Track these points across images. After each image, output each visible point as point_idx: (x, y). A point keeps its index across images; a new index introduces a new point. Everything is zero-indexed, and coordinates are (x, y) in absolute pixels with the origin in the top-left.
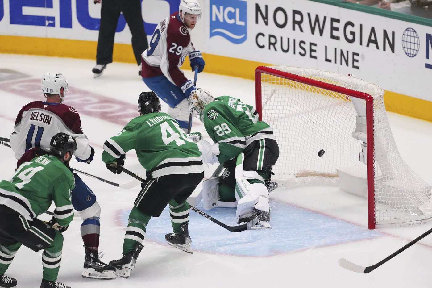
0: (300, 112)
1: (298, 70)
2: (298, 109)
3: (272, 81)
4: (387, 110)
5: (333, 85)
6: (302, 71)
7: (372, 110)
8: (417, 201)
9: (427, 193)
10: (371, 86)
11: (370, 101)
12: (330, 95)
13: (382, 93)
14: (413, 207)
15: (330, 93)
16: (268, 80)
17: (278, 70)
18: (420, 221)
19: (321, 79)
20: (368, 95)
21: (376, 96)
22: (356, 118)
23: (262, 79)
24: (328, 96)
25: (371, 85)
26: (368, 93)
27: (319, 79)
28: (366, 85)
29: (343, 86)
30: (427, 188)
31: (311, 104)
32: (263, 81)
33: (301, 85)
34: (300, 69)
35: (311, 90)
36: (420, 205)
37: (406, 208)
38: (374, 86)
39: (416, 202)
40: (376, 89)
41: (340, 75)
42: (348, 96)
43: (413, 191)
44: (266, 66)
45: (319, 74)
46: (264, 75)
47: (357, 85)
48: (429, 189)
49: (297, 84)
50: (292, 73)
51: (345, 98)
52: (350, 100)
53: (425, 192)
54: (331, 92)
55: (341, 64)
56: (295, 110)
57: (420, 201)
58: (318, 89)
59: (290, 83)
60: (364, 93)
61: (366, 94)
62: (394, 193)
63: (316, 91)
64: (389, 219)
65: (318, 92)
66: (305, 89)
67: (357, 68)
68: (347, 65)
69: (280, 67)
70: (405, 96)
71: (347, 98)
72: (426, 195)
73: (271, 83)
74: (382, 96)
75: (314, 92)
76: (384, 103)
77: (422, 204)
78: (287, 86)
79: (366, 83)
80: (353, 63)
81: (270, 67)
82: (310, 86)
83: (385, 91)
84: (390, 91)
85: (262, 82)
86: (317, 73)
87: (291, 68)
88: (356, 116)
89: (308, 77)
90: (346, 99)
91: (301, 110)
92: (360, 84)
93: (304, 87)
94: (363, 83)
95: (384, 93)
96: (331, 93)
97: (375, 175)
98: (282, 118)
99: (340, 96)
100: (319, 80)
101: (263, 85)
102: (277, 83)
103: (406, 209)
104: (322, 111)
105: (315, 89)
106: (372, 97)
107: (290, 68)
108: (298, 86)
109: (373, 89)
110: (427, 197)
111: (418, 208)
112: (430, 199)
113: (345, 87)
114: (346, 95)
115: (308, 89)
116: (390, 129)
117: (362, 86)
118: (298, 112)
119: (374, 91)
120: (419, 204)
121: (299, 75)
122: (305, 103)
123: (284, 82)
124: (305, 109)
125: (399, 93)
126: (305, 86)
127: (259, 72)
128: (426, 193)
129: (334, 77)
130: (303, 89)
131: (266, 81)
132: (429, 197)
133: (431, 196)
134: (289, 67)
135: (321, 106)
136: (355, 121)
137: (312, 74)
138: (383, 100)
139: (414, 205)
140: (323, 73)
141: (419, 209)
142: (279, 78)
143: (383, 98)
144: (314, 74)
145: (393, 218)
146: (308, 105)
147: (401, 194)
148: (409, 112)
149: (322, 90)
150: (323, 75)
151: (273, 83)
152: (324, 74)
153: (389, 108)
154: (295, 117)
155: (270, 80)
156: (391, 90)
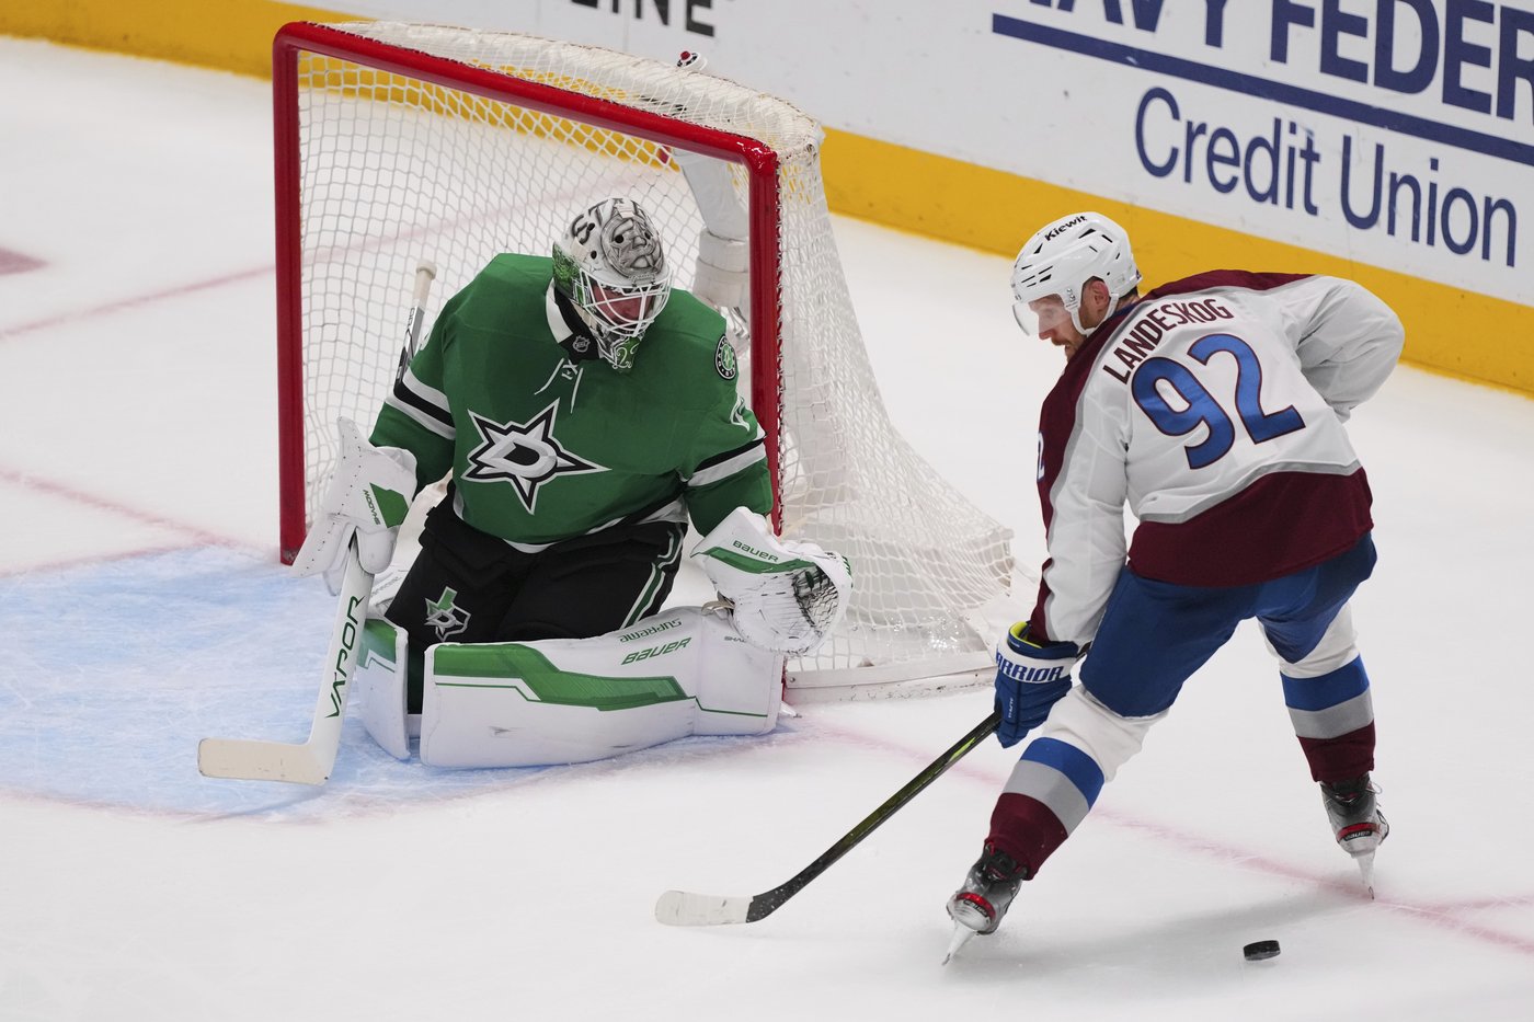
0: (461, 215)
1: (455, 39)
2: (453, 200)
3: (343, 86)
4: (831, 208)
5: (605, 101)
6: (472, 42)
7: (774, 206)
8: (954, 592)
9: (994, 562)
10: (765, 106)
11: (764, 169)
12: (590, 146)
13: (815, 136)
14: (941, 614)
15: (589, 137)
16: (326, 79)
17: (371, 40)
18: (971, 677)
19: (554, 78)
20: (759, 144)
21: (789, 150)
22: (697, 244)
23: (300, 76)
24: (582, 146)
25: (768, 101)
26: (757, 137)
27: (546, 79)
28: (743, 104)
29: (648, 107)
30: (995, 535)
31: (510, 183)
32: (306, 82)
33: (466, 100)
34: (464, 33)
35: (510, 123)
36: (970, 607)
37: (914, 621)
38: (780, 108)
39: (952, 597)
40: (791, 118)
41: (633, 60)
42: (667, 148)
43: (936, 552)
44: (320, 24)
45: (544, 57)
46: (310, 61)
47: (706, 101)
48: (1001, 542)
49: (449, 96)
50: (431, 53)
51: (654, 156)
52: (676, 168)
53: (987, 553)
54: (597, 132)
55: (639, 14)
56: (437, 208)
57: (966, 592)
58: (540, 117)
59: (418, 94)
60: (739, 138)
61: (750, 142)
62: (869, 556)
63: (530, 129)
64: (841, 663)
65: (539, 132)
66: (484, 118)
67: (707, 30)
68: (664, 16)
69: (379, 29)
70: (905, 149)
71: (664, 158)
72: (992, 568)
73: (338, 91)
74: (816, 149)
75: (520, 128)
76: (820, 180)
77: (978, 603)
78: (407, 106)
79: (745, 94)
80: (689, 12)
81: (338, 26)
82: (506, 108)
83: (824, 129)
84: (843, 128)
85: (301, 89)
86: (537, 52)
87: (424, 29)
88: (699, 231)
89: (495, 66)
90: (660, 162)
91: (466, 208)
92: (718, 99)
93: (480, 110)
94: (733, 96)
95: (824, 136)
96: (597, 134)
97: (785, 480)
98: (382, 240)
99: (632, 149)
100: (547, 82)
101: (303, 100)
102: (365, 93)
103: (912, 625)
104: (553, 212)
105: (527, 121)
106: (775, 154)
107: (420, 32)
108: (454, 105)
109: (775, 121)
110: (996, 579)
111: (961, 620)
112: (1008, 584)
113: (658, 110)
114: (659, 146)
115: (496, 117)
116: (845, 289)
117: (726, 107)
118: (451, 214)
119: (783, 131)
120: (965, 605)
121: (459, 61)
122: (484, 176)
123: (394, 89)
124: (480, 203)
125: (880, 137)
126: (482, 105)
127: (289, 46)
128: (990, 560)
129: (609, 71)
130: (448, 112)
131: (318, 82)
132: (1003, 575)
133: (1010, 573)
134: (418, 27)
135: (551, 188)
136: (695, 253)
137: (513, 58)
138: (817, 165)
139: (945, 608)
140: (559, 53)
141: (967, 626)
142: (374, 71)
143: (818, 157)
144: (521, 58)
145: (859, 660)
146: (495, 185)
147: (891, 560)
148: (921, 218)
149: (557, 121)
150: (560, 61)
151: (351, 92)
152: (563, 55)
153: (843, 202)
154: (439, 235)
155: (335, 80)
156: (847, 125)
